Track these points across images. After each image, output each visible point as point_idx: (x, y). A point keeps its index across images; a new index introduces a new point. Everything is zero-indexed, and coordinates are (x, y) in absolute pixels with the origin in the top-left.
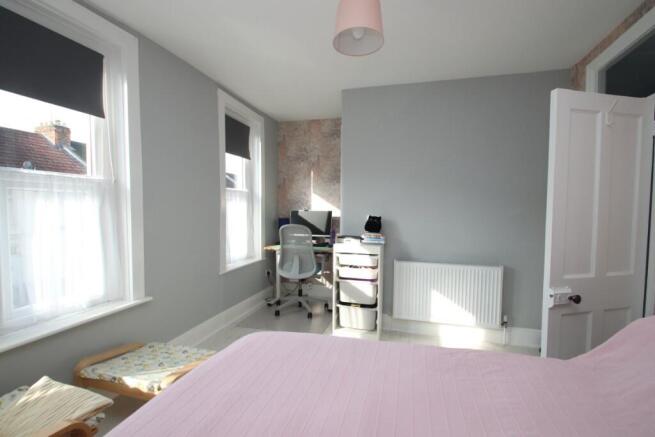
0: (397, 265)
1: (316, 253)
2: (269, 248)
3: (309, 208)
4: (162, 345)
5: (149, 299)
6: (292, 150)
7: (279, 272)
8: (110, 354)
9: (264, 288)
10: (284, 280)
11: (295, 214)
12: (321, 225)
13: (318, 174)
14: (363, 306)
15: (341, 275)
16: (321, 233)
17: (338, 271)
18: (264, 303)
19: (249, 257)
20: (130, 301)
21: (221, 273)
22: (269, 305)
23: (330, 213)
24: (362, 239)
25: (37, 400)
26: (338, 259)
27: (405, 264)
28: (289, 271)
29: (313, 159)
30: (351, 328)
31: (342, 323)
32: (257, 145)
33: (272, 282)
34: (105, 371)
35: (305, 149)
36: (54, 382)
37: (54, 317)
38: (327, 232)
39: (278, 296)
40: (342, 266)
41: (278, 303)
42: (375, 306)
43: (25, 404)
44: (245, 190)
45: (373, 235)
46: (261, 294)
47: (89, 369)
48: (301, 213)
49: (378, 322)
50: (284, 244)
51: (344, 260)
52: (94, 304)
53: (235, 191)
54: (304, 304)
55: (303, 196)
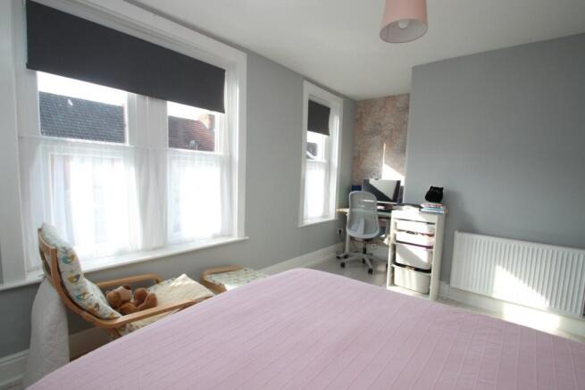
0: (458, 235)
1: (380, 218)
2: (341, 210)
3: (380, 177)
4: (252, 270)
5: (247, 238)
6: (368, 125)
7: (349, 232)
8: (222, 270)
9: (336, 242)
10: (352, 238)
11: (367, 182)
12: (390, 194)
13: (389, 146)
14: (417, 269)
15: (398, 239)
16: (389, 200)
17: (395, 236)
18: (334, 255)
19: (324, 216)
20: (235, 238)
21: (300, 226)
22: (338, 258)
23: (399, 182)
24: (421, 207)
25: (179, 286)
26: (396, 224)
27: (467, 236)
28: (355, 231)
29: (386, 133)
30: (404, 288)
31: (396, 282)
32: (335, 123)
33: (343, 240)
34: (216, 279)
35: (379, 124)
36: (188, 278)
37: (193, 241)
38: (395, 200)
39: (347, 251)
40: (400, 231)
41: (346, 257)
42: (429, 271)
43: (173, 287)
44: (324, 161)
45: (432, 204)
46: (332, 247)
47: (208, 276)
48: (372, 181)
49: (431, 288)
50: (352, 207)
51: (402, 225)
52: (215, 237)
53: (315, 162)
54: (368, 261)
55: (375, 167)
